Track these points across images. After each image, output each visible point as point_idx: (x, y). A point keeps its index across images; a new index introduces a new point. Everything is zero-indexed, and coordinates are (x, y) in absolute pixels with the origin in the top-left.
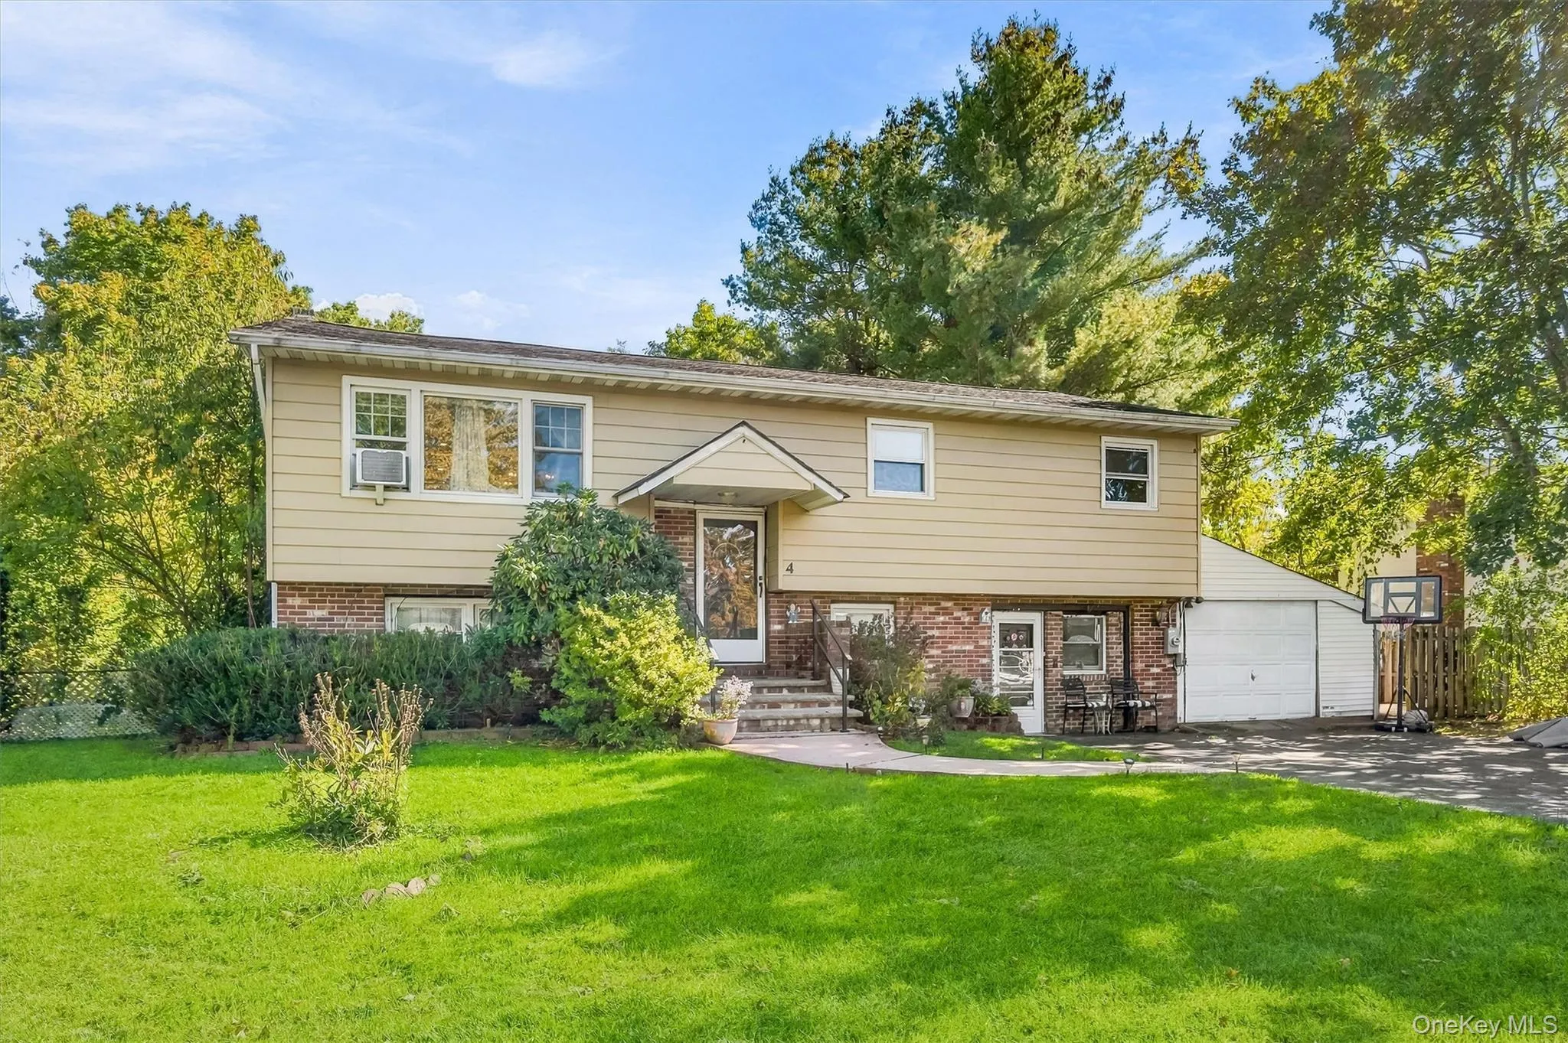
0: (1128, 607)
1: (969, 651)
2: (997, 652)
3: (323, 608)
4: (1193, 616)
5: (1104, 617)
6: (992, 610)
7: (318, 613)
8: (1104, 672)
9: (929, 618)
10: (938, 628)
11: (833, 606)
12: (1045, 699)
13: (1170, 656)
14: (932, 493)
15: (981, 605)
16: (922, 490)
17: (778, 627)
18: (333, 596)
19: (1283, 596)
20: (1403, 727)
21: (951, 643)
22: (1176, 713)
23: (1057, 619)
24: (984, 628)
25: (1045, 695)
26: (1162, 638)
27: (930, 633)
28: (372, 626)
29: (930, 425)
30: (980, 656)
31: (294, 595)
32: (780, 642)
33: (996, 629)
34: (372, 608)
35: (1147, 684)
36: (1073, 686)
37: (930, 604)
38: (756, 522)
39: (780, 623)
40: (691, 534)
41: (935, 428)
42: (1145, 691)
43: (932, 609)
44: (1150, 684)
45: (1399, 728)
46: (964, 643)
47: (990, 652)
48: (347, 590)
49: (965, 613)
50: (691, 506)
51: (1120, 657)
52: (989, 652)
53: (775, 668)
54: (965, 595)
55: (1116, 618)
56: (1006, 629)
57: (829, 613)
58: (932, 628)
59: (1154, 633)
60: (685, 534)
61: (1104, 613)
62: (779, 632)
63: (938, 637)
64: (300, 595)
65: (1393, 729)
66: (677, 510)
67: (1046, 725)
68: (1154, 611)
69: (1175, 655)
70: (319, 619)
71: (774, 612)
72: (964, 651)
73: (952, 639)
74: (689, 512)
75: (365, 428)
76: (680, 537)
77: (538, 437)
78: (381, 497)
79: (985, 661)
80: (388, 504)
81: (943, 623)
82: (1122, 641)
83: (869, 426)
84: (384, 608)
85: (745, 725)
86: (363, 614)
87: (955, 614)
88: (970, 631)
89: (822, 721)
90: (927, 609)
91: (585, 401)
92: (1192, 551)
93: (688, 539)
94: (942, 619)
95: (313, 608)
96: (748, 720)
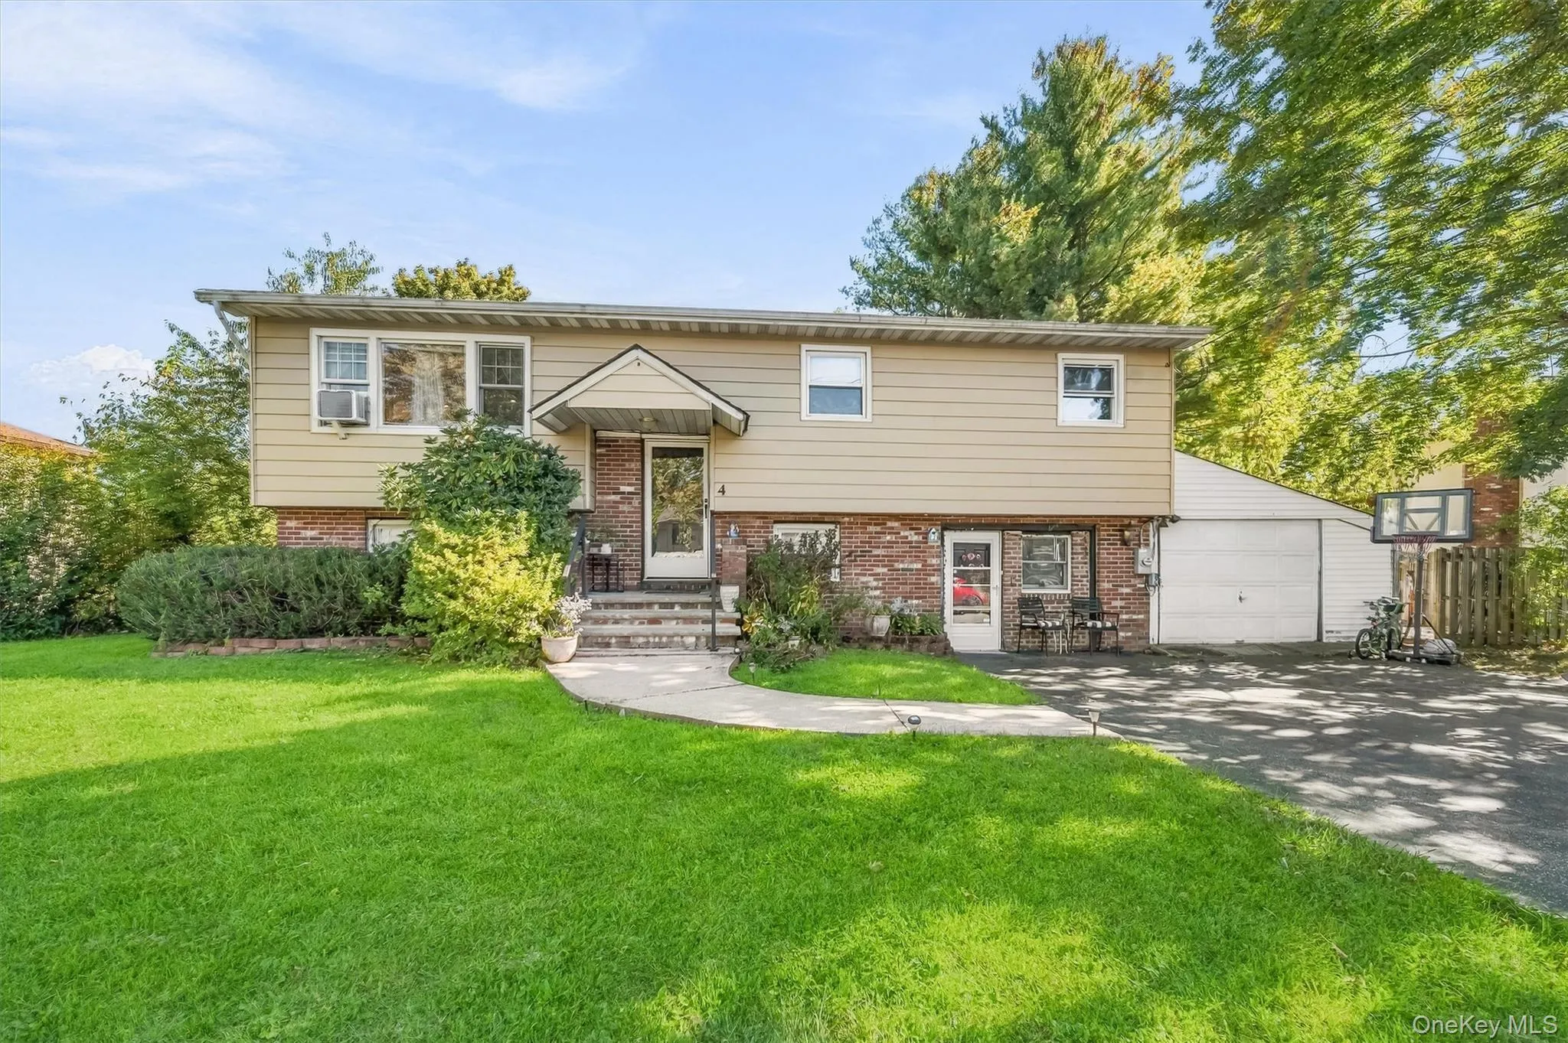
0: (1094, 526)
1: (917, 570)
2: (949, 570)
3: (314, 529)
4: (1169, 537)
5: (1069, 537)
6: (942, 529)
7: (309, 533)
8: (1068, 591)
9: (875, 538)
10: (884, 547)
11: (776, 526)
12: (1003, 617)
13: (1141, 576)
14: (870, 415)
15: (928, 525)
16: (861, 413)
17: (719, 546)
18: (324, 519)
19: (1278, 515)
20: (1420, 658)
21: (897, 561)
22: (1148, 634)
23: (1018, 541)
24: (934, 547)
25: (1003, 612)
26: (1132, 558)
27: (876, 552)
28: (355, 544)
29: (868, 349)
30: (930, 575)
33: (949, 548)
34: (355, 529)
35: (1115, 603)
36: (1028, 605)
37: (876, 524)
38: (701, 449)
39: (721, 542)
40: (637, 461)
41: (873, 352)
42: (1112, 611)
43: (878, 529)
44: (1118, 603)
45: (1416, 659)
46: (912, 562)
47: (943, 571)
48: (335, 514)
49: (913, 532)
50: (638, 435)
51: (1086, 577)
52: (940, 570)
54: (912, 515)
55: (1082, 537)
56: (960, 549)
57: (772, 532)
58: (878, 547)
59: (1123, 553)
60: (632, 460)
61: (1068, 532)
63: (884, 556)
65: (1408, 659)
66: (624, 439)
67: (1003, 643)
68: (1122, 531)
69: (1147, 576)
70: (312, 539)
71: (718, 531)
72: (912, 570)
73: (901, 558)
74: (636, 441)
75: (333, 374)
76: (627, 464)
77: (485, 376)
78: (342, 431)
79: (933, 579)
80: (350, 438)
81: (889, 542)
82: (1088, 561)
83: (803, 353)
84: (366, 529)
85: (613, 640)
86: (347, 534)
87: (902, 534)
88: (919, 551)
89: (698, 638)
90: (871, 528)
91: (524, 341)
92: (1164, 468)
93: (635, 465)
94: (888, 538)
95: (306, 529)
96: (616, 637)
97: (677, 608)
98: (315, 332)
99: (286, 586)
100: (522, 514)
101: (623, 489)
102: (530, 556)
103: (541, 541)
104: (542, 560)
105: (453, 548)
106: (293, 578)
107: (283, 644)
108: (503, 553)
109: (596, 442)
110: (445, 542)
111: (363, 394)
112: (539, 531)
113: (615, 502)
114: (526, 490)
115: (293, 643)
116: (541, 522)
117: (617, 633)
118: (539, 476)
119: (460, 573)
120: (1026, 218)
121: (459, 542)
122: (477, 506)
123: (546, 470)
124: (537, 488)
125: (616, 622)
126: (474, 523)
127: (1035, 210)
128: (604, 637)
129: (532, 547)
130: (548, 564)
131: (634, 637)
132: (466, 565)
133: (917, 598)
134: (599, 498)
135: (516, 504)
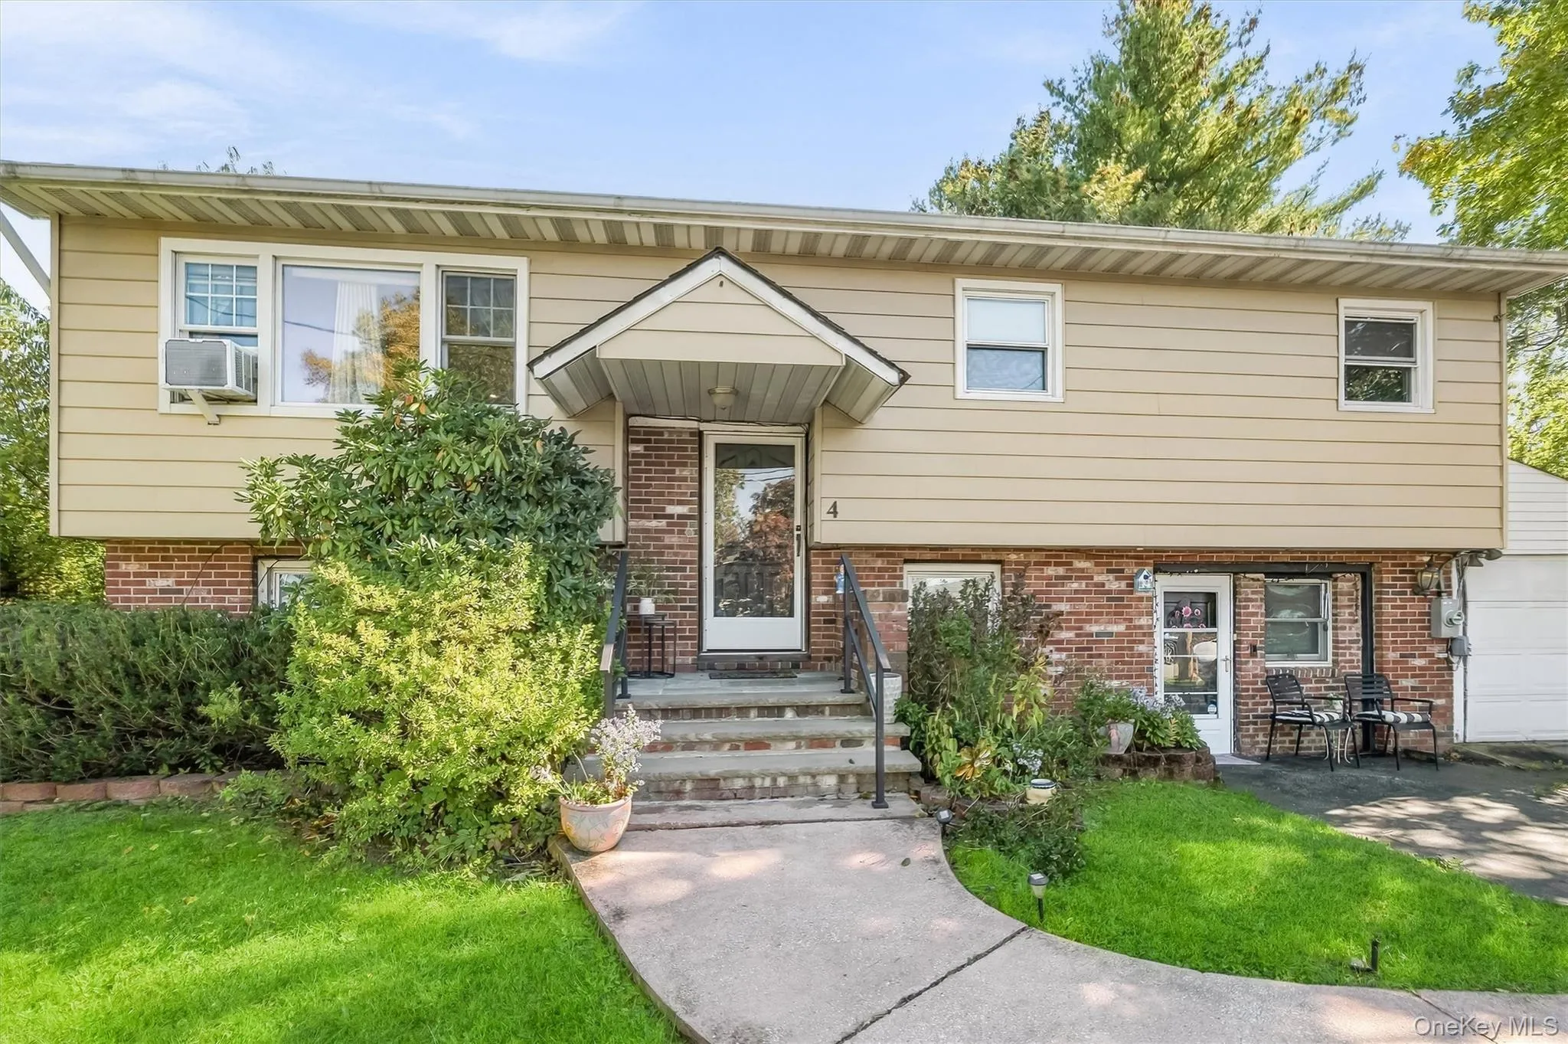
0: (1370, 566)
1: (1118, 634)
2: (1160, 633)
3: (167, 576)
4: (1480, 581)
5: (1328, 581)
6: (1155, 572)
7: (161, 583)
8: (1329, 664)
9: (1055, 585)
10: (1069, 600)
11: (907, 567)
12: (1236, 703)
13: (1440, 640)
14: (1059, 391)
15: (1137, 564)
16: (1044, 388)
17: (823, 599)
18: (183, 559)
21: (1089, 621)
22: (1451, 728)
23: (1254, 585)
24: (1141, 599)
25: (1236, 697)
26: (1429, 614)
27: (1057, 607)
28: (237, 599)
29: (1056, 288)
30: (1134, 642)
31: (128, 559)
32: (825, 622)
33: (1160, 600)
34: (236, 575)
35: (1404, 683)
36: (1280, 685)
37: (1057, 564)
38: (793, 447)
39: (826, 593)
40: (692, 465)
41: (1065, 291)
43: (1061, 571)
44: (1410, 682)
46: (1110, 622)
47: (1151, 635)
48: (201, 551)
49: (1111, 577)
50: (694, 425)
51: (1356, 642)
52: (1147, 634)
53: (817, 659)
54: (1111, 550)
55: (1348, 584)
56: (1175, 600)
57: (901, 577)
58: (1061, 600)
59: (1415, 607)
60: (685, 464)
61: (1328, 575)
62: (824, 606)
63: (1069, 613)
64: (137, 559)
66: (672, 430)
67: (1237, 744)
68: (1413, 572)
69: (1453, 639)
70: (163, 591)
71: (817, 577)
72: (1110, 634)
73: (1090, 617)
74: (692, 434)
75: (197, 317)
76: (677, 469)
77: (453, 322)
78: (212, 411)
79: (1142, 648)
80: (226, 423)
81: (1076, 592)
82: (1359, 617)
83: (959, 293)
84: (255, 576)
85: (689, 786)
86: (223, 583)
87: (1097, 579)
88: (1120, 604)
89: (842, 778)
90: (1050, 571)
91: (517, 265)
92: (1492, 477)
93: (689, 472)
94: (1075, 586)
95: (155, 575)
96: (694, 780)
97: (789, 715)
98: (168, 244)
99: (69, 684)
100: (521, 546)
101: (671, 509)
102: (535, 628)
103: (553, 599)
104: (559, 637)
105: (379, 616)
106: (80, 671)
107: (70, 793)
108: (481, 626)
109: (631, 435)
110: (364, 604)
111: (248, 350)
112: (549, 582)
113: (657, 531)
114: (523, 503)
115: (86, 791)
116: (553, 563)
117: (696, 769)
118: (547, 477)
119: (390, 670)
120: (1126, 185)
121: (393, 603)
122: (431, 531)
123: (559, 468)
124: (544, 500)
125: (689, 746)
126: (425, 562)
127: (1138, 175)
128: (671, 781)
129: (538, 611)
130: (572, 644)
131: (725, 779)
132: (404, 653)
133: (1118, 677)
134: (632, 523)
135: (504, 528)
